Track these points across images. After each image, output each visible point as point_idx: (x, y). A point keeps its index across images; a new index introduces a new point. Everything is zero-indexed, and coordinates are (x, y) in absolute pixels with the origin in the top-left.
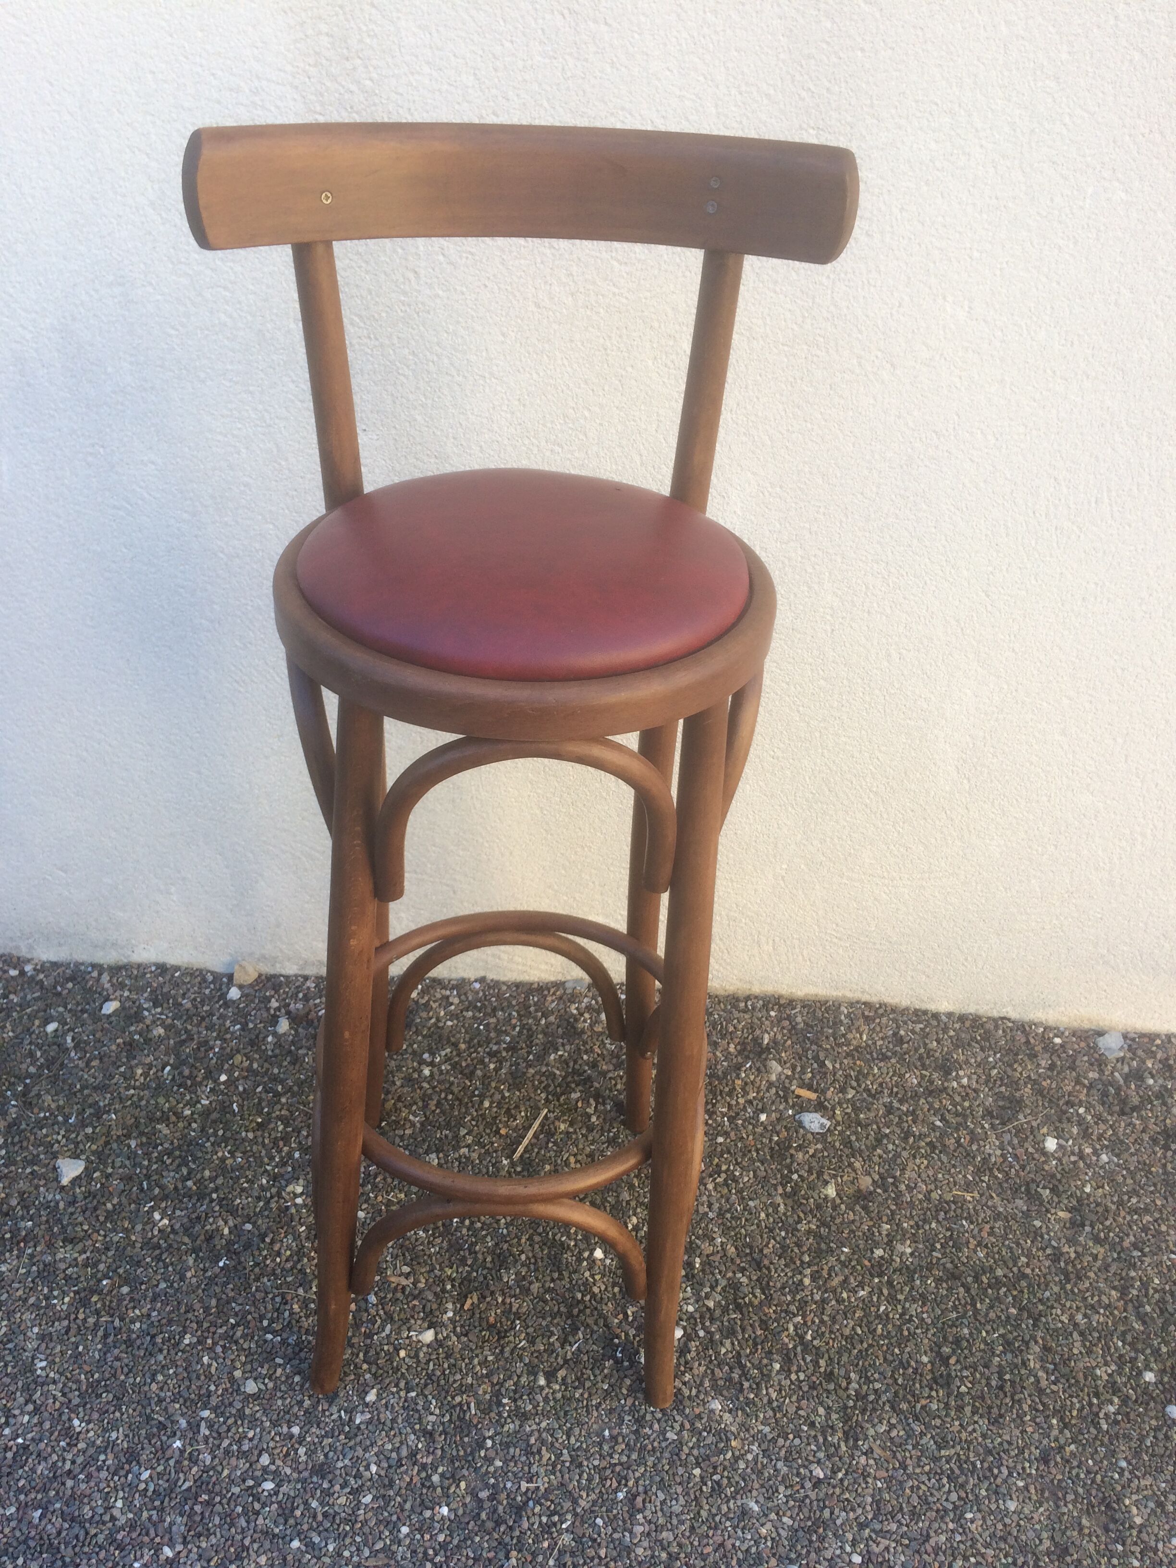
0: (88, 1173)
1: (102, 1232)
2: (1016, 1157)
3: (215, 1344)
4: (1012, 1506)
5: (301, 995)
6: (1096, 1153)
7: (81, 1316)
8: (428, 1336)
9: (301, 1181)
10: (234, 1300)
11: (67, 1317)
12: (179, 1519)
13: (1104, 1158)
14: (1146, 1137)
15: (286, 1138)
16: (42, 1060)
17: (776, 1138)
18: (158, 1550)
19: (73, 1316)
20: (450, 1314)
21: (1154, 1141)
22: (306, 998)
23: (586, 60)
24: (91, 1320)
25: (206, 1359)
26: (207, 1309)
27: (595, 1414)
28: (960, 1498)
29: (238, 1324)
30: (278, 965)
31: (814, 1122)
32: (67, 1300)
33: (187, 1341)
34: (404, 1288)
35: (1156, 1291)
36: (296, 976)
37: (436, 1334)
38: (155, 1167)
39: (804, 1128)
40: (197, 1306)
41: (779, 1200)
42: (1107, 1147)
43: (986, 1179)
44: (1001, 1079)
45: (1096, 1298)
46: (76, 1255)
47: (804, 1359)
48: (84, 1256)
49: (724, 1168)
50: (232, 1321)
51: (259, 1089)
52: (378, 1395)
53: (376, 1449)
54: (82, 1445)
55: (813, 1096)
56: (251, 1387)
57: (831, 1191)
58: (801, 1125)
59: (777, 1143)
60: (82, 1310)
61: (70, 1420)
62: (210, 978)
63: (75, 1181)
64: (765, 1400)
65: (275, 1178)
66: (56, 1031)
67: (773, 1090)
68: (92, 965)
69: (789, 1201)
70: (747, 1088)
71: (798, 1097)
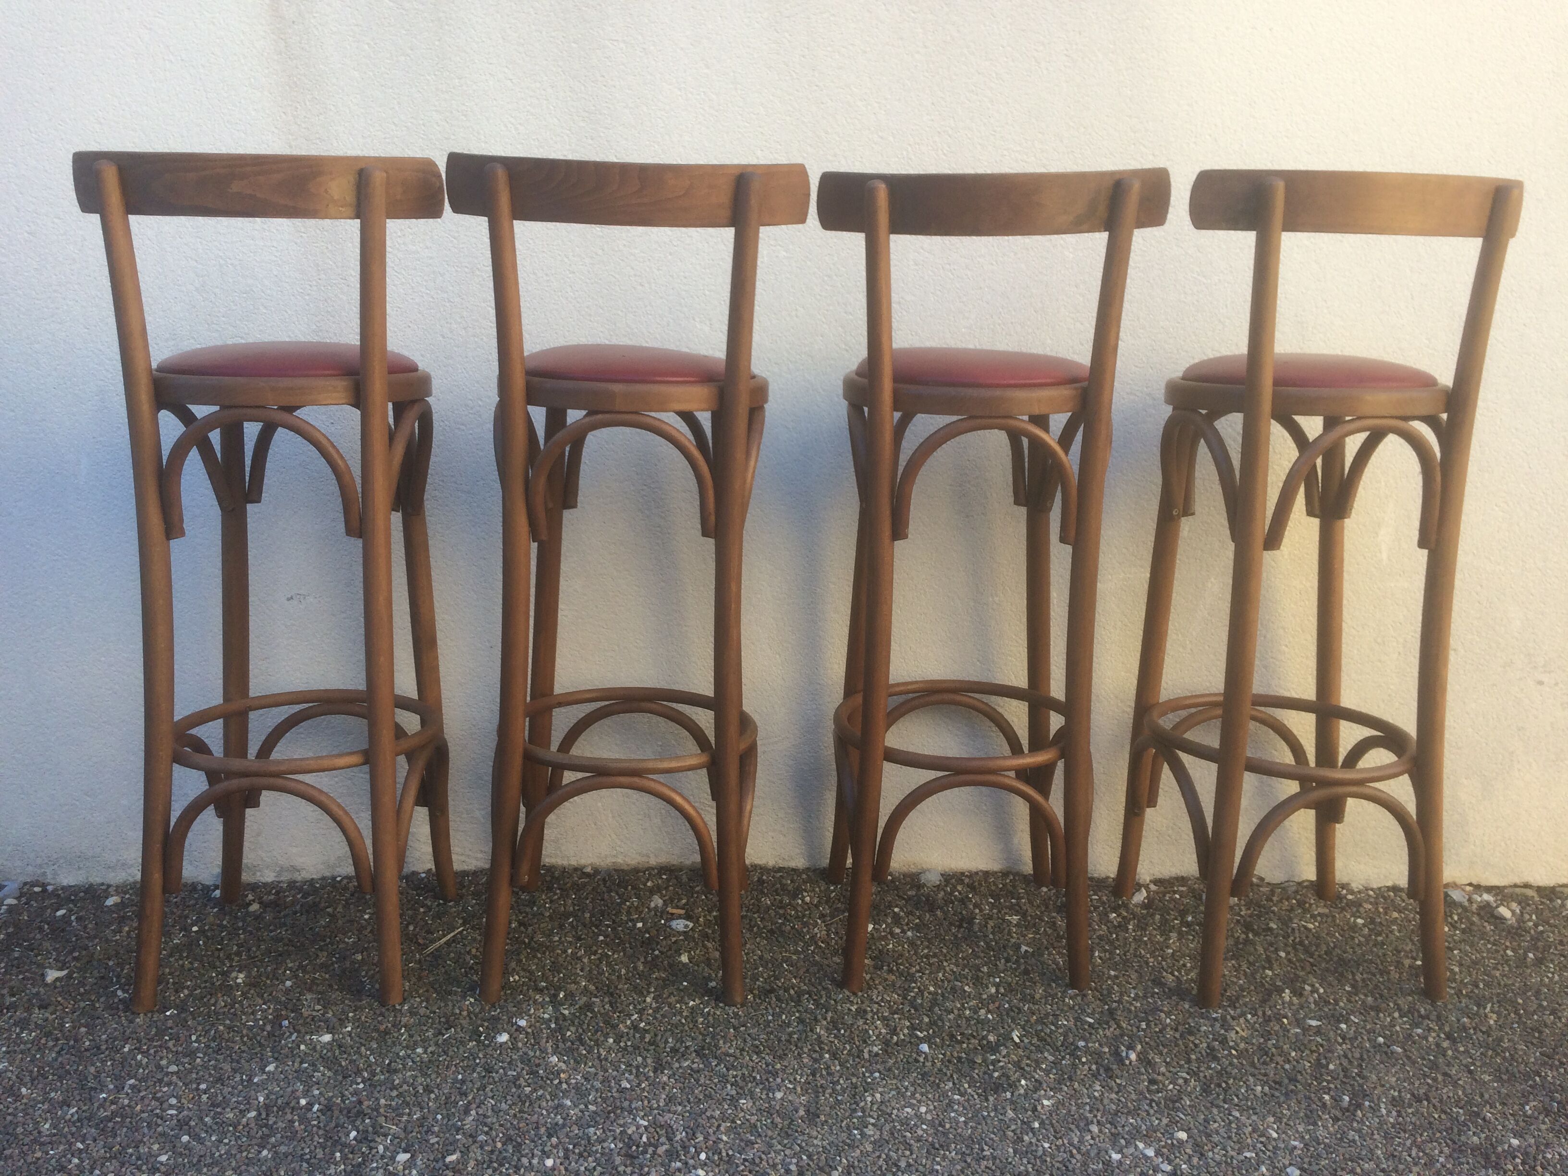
0: (69, 976)
1: (72, 1002)
2: (836, 933)
3: (148, 1050)
4: (779, 1095)
6: (903, 932)
8: (327, 1038)
9: (244, 972)
10: (171, 1028)
11: (32, 1043)
12: (93, 1130)
13: (909, 933)
14: (946, 923)
15: (238, 954)
17: (647, 935)
18: (71, 1144)
20: (349, 1029)
21: (951, 924)
22: (277, 893)
24: (51, 1044)
25: (139, 1057)
26: (147, 1034)
27: (453, 1068)
28: (738, 1093)
29: (170, 1039)
30: (258, 874)
31: (679, 925)
32: (33, 1034)
33: (126, 1050)
34: (314, 1017)
35: (930, 993)
36: (272, 882)
37: (333, 1036)
39: (672, 929)
41: (640, 964)
42: (912, 928)
43: (812, 948)
44: (839, 900)
45: (880, 998)
46: (47, 1015)
47: (634, 1037)
48: (54, 1016)
49: (600, 951)
50: (167, 1038)
52: (277, 1067)
53: (266, 1092)
54: (25, 1101)
55: (682, 912)
56: (173, 1068)
57: (684, 958)
58: (670, 927)
59: (648, 938)
61: (19, 1089)
62: (200, 887)
63: (57, 979)
64: (595, 1056)
65: (223, 972)
66: (64, 915)
67: (653, 913)
68: (103, 884)
69: (648, 965)
70: (632, 911)
71: (673, 913)
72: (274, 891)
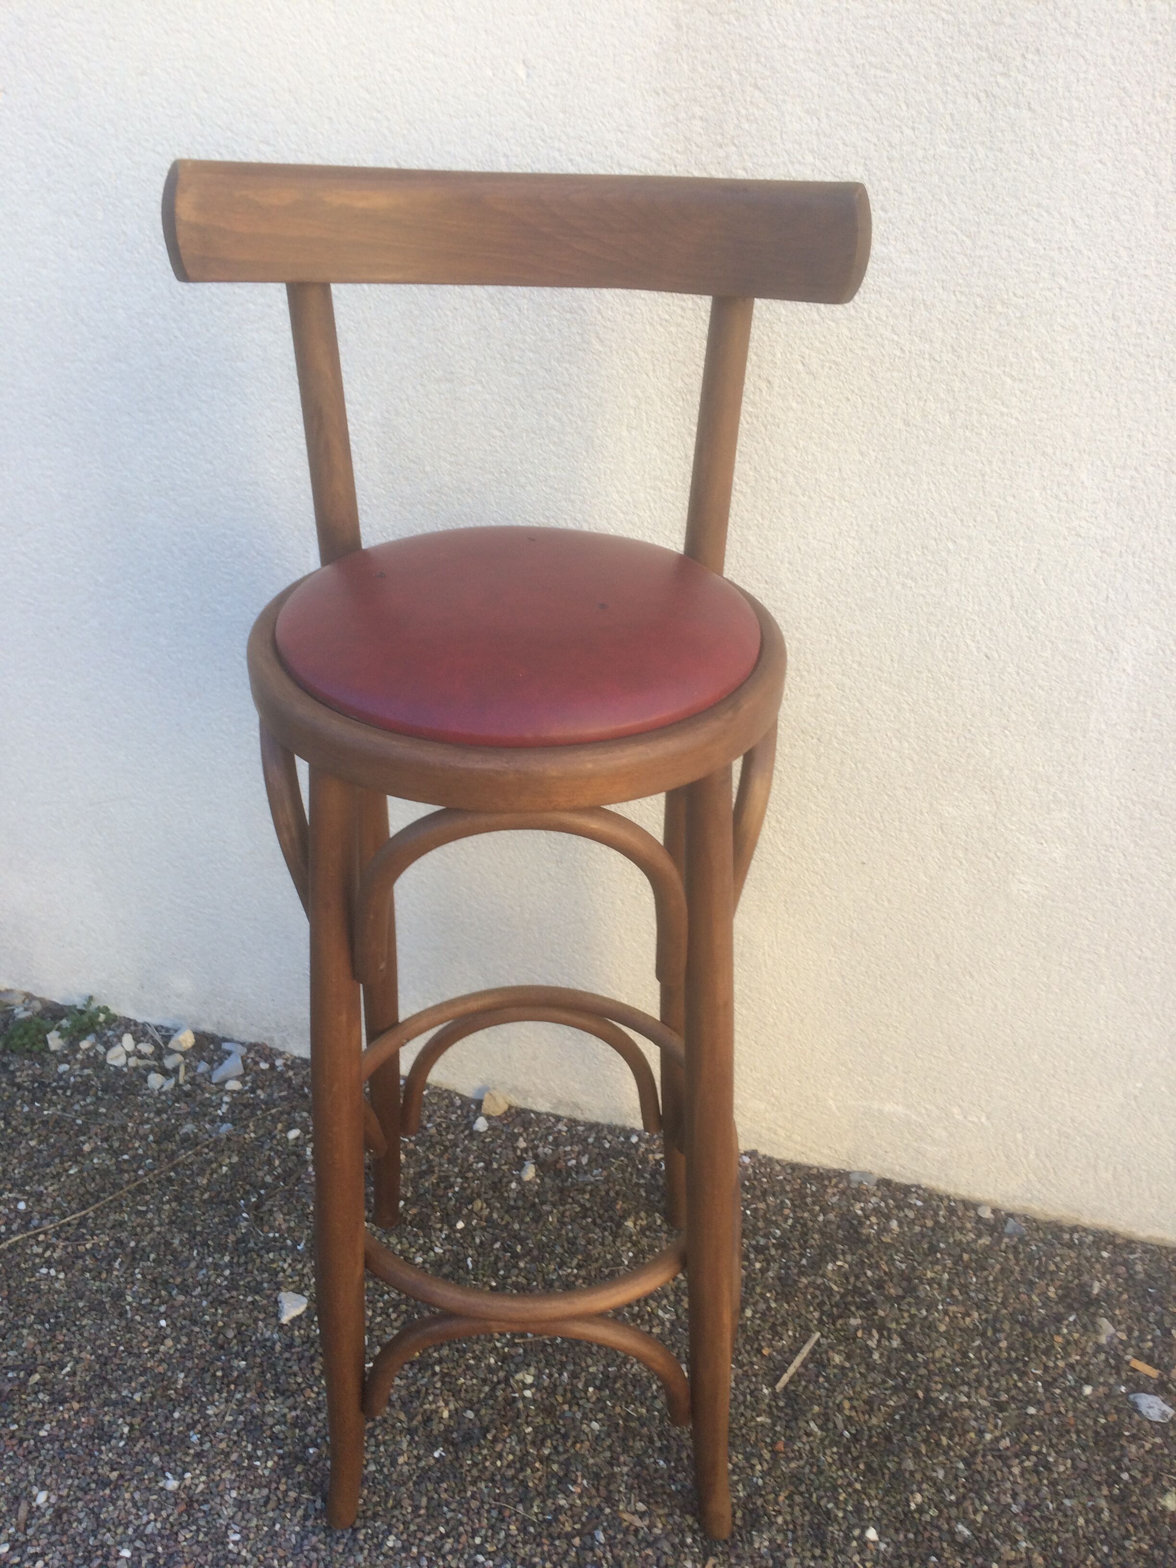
1: (315, 1389)
3: (420, 1554)
5: (551, 1138)
7: (283, 1487)
9: (532, 1370)
10: (447, 1503)
11: (268, 1485)
16: (279, 1170)
17: (1103, 1421)
19: (274, 1485)
22: (556, 1143)
23: (1001, 150)
24: (293, 1494)
26: (416, 1508)
29: (447, 1535)
30: (530, 1100)
31: (1153, 1406)
32: (270, 1464)
33: (390, 1544)
34: (637, 1530)
36: (548, 1114)
38: (379, 1319)
39: (1139, 1412)
40: (406, 1502)
41: (1103, 1503)
46: (286, 1410)
48: (294, 1414)
50: (442, 1529)
51: (497, 1245)
55: (1154, 1373)
57: (1171, 1504)
58: (1135, 1408)
59: (1104, 1427)
60: (283, 1480)
63: (295, 1321)
65: (504, 1359)
67: (1102, 1356)
69: (1116, 1508)
70: (1069, 1349)
71: (1134, 1370)
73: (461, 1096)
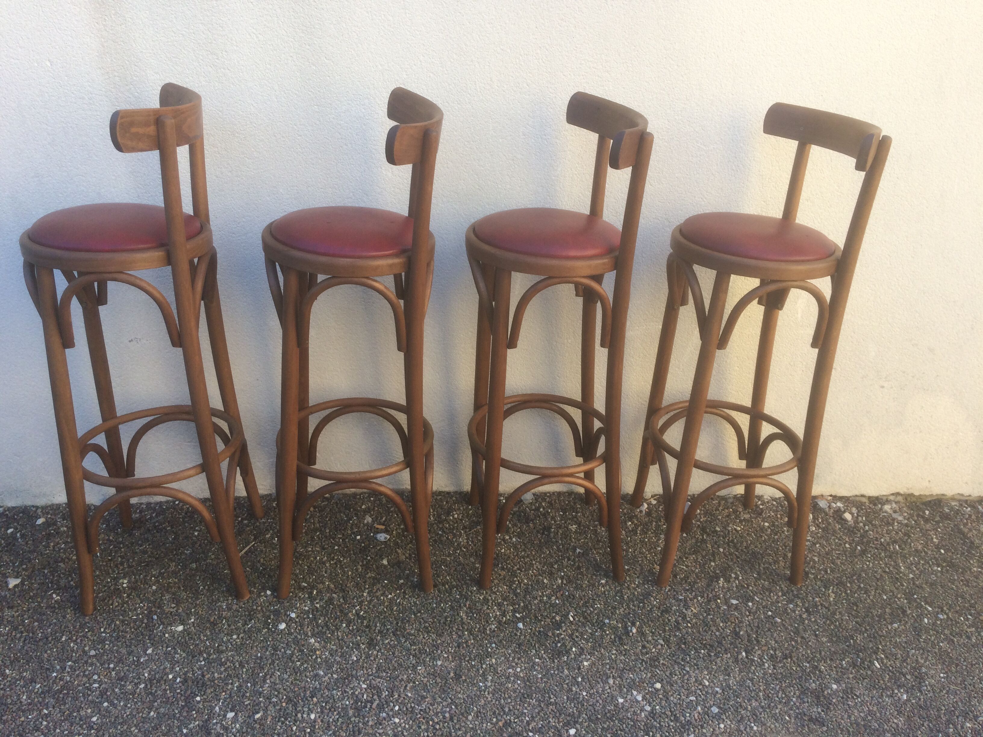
0: (22, 583)
1: (27, 604)
2: (472, 542)
3: (77, 639)
4: (439, 663)
6: (511, 538)
7: (14, 634)
8: (180, 628)
9: (127, 578)
10: (88, 623)
11: (7, 635)
12: (52, 700)
13: (514, 539)
14: (535, 531)
15: (122, 564)
17: (363, 545)
18: (41, 711)
19: (9, 635)
20: (192, 620)
21: (538, 532)
22: (141, 512)
24: (18, 635)
25: (72, 645)
26: (74, 627)
27: (255, 649)
28: (416, 662)
29: (89, 631)
31: (382, 537)
32: (7, 629)
33: (63, 639)
34: (172, 612)
35: (524, 584)
36: (137, 503)
37: (184, 627)
38: (56, 578)
39: (377, 540)
40: (70, 625)
41: (359, 567)
42: (516, 536)
43: (458, 552)
44: (474, 515)
45: (496, 589)
46: (13, 613)
47: (357, 622)
48: (17, 613)
49: (336, 558)
50: (87, 630)
51: (111, 547)
52: (153, 651)
53: (149, 669)
54: (9, 679)
55: (383, 527)
56: (93, 653)
57: (385, 562)
58: (376, 538)
59: (363, 547)
60: (14, 632)
61: (5, 670)
62: (93, 508)
63: (16, 586)
64: (336, 637)
65: (115, 579)
66: (12, 532)
67: (366, 527)
68: (33, 506)
69: (364, 567)
70: (353, 527)
71: (378, 528)
72: (138, 511)
73: (94, 506)
